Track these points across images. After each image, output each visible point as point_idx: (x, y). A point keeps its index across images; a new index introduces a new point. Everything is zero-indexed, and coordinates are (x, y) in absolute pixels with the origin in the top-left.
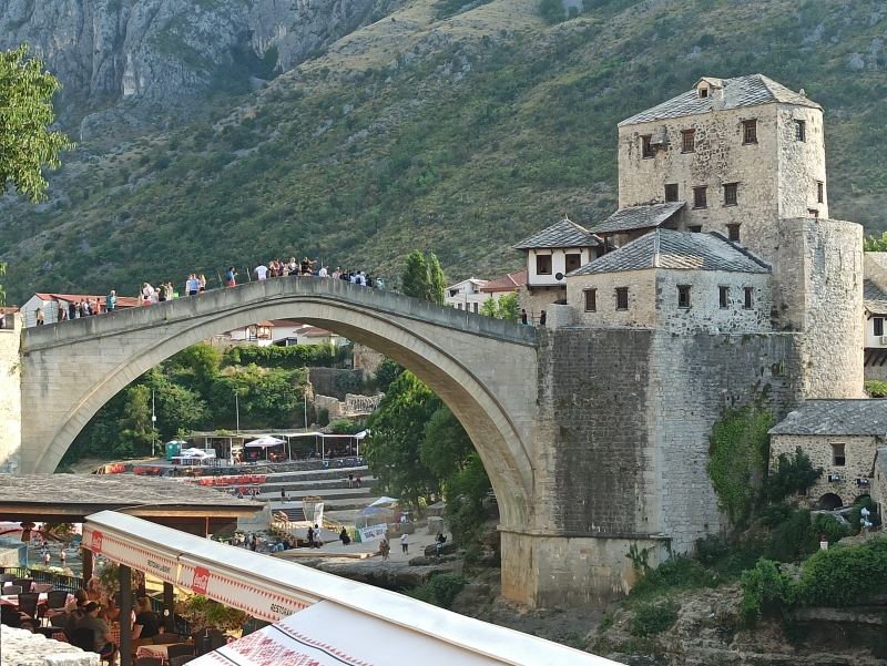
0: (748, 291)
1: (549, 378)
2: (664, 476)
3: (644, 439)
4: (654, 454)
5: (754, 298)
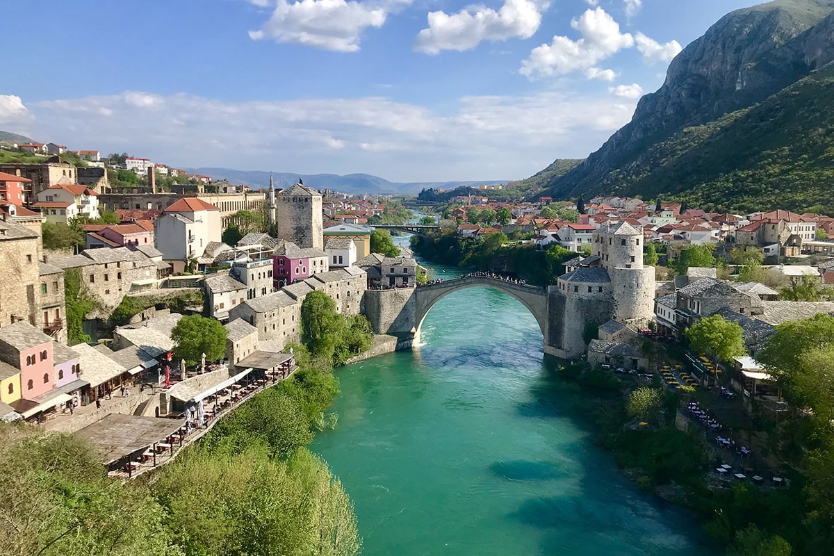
0: (600, 288)
1: (548, 305)
2: (568, 335)
3: (564, 325)
4: (566, 329)
5: (603, 289)
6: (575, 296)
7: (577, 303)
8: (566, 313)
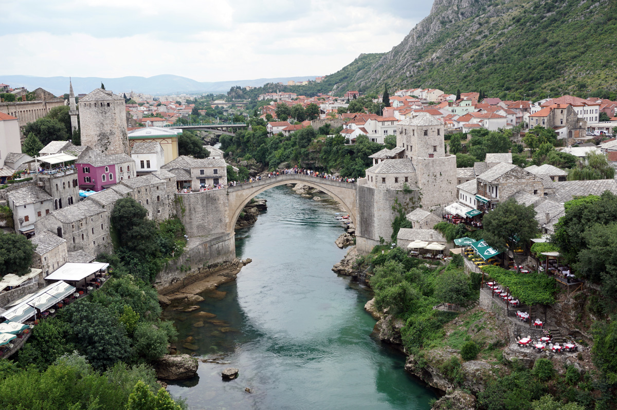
0: (406, 178)
1: (358, 197)
2: (378, 225)
3: (374, 215)
4: (376, 219)
5: (409, 179)
6: (383, 187)
7: (385, 194)
8: (375, 204)
